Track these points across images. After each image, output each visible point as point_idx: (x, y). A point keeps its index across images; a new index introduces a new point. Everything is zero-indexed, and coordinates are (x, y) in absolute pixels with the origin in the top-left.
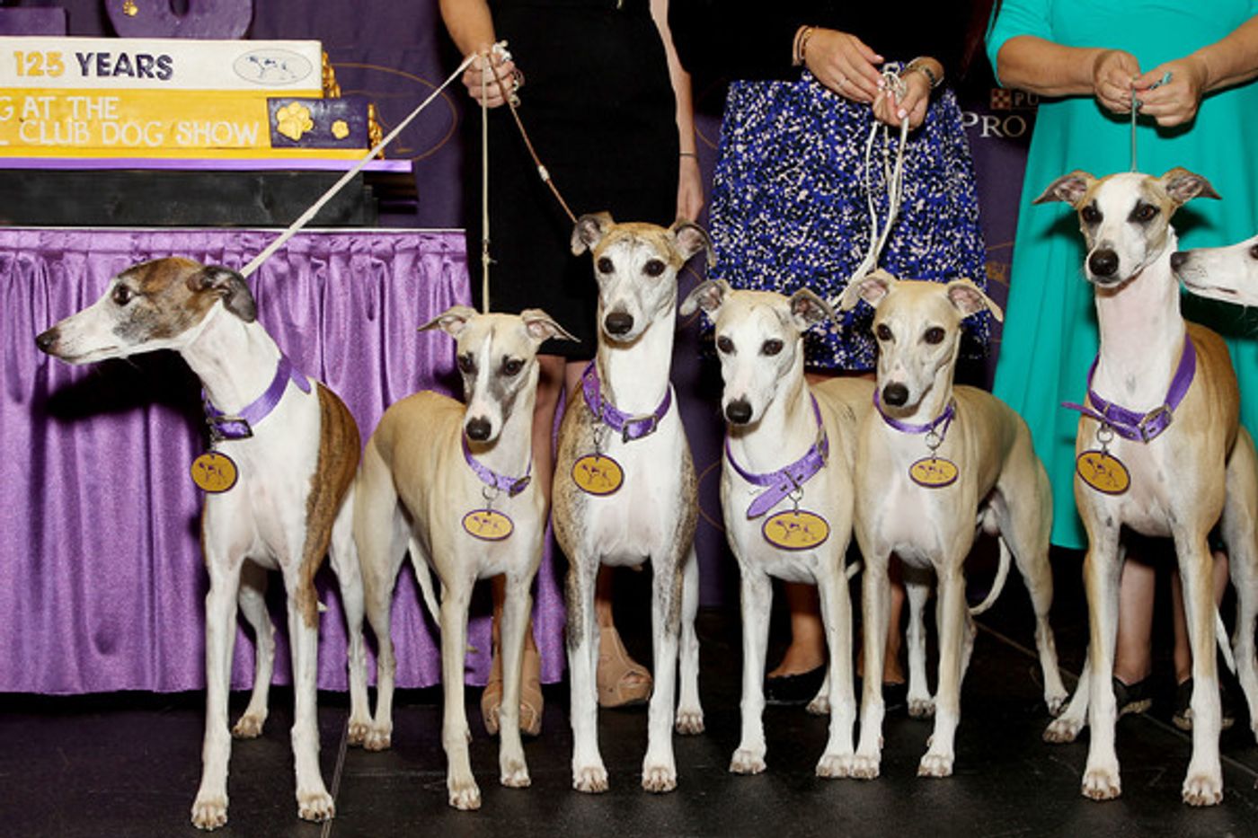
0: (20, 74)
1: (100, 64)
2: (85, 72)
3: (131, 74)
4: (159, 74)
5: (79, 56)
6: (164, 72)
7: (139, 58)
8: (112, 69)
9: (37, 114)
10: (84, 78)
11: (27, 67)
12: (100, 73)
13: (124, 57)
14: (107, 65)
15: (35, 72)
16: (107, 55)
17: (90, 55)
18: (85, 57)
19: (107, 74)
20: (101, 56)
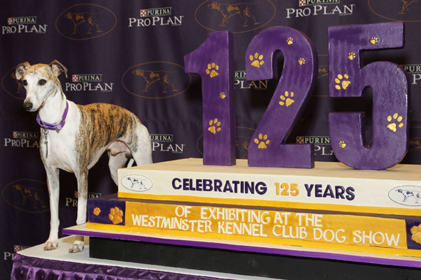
0: (277, 194)
1: (317, 191)
2: (309, 195)
3: (332, 196)
4: (347, 197)
5: (306, 186)
6: (350, 196)
7: (337, 188)
8: (323, 193)
9: (281, 222)
10: (309, 197)
11: (281, 190)
12: (317, 195)
13: (328, 187)
14: (321, 191)
15: (285, 193)
16: (321, 186)
17: (312, 186)
18: (309, 186)
19: (320, 196)
20: (318, 186)
